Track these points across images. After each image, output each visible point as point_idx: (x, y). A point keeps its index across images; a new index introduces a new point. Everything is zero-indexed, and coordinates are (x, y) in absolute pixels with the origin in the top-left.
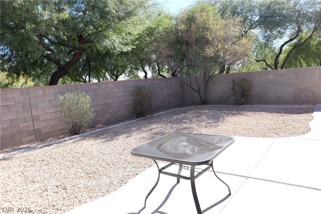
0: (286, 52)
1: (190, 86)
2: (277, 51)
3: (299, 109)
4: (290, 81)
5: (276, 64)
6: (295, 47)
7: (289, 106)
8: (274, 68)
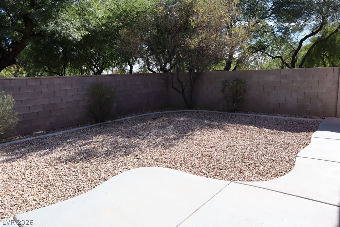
0: (307, 48)
1: (172, 85)
2: (296, 47)
3: (301, 123)
4: (295, 85)
5: (293, 62)
6: (317, 42)
7: (290, 118)
8: (291, 67)
